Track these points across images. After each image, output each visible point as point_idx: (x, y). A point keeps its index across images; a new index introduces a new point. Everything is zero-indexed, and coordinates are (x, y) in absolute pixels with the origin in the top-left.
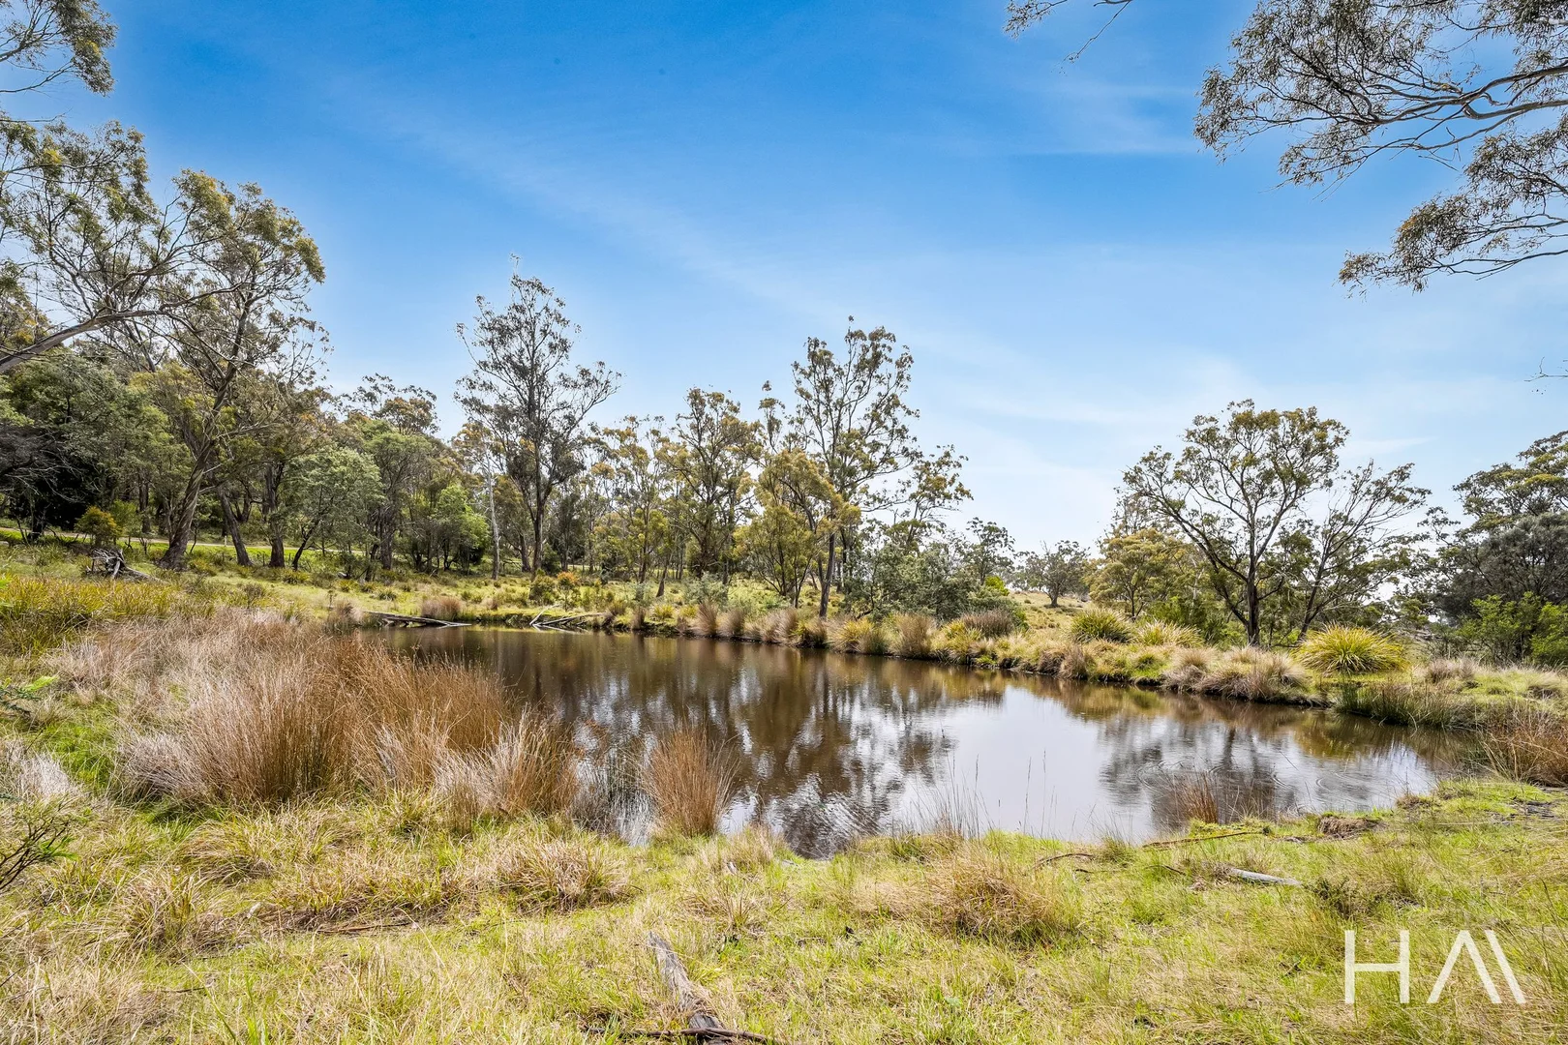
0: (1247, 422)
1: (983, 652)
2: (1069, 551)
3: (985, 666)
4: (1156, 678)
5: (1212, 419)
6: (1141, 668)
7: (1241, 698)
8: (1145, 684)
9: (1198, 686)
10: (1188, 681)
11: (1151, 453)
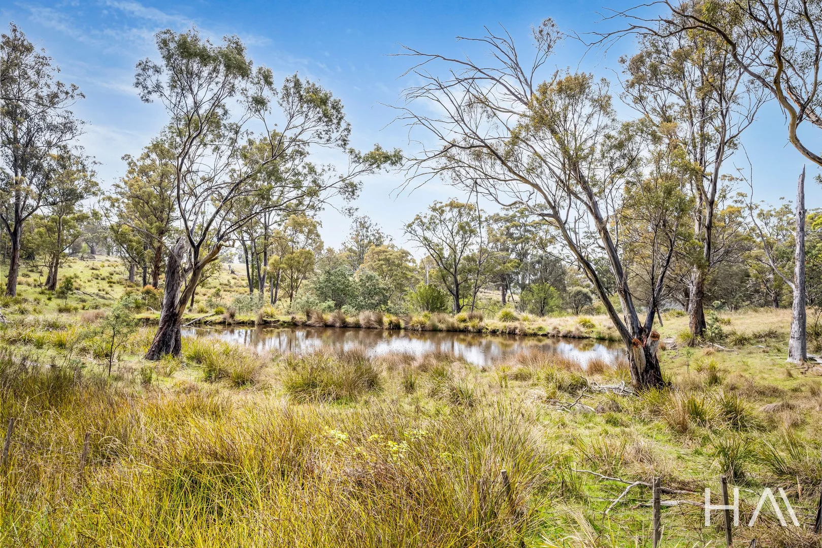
0: (452, 205)
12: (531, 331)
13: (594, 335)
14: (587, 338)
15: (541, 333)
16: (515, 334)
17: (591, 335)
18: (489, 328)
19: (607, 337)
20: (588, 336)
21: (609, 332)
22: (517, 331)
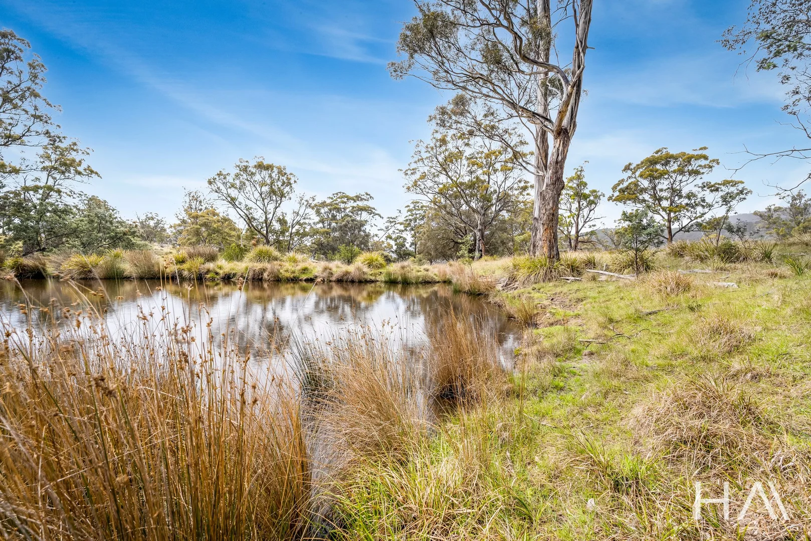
0: (261, 166)
1: (208, 271)
2: (153, 219)
3: (213, 280)
4: (312, 277)
5: (247, 162)
6: (304, 273)
7: (353, 282)
8: (307, 280)
9: (334, 279)
10: (329, 277)
11: (220, 172)
12: (288, 275)
13: (382, 278)
14: (372, 282)
15: (304, 277)
16: (261, 280)
17: (378, 278)
18: (221, 272)
19: (400, 279)
20: (373, 278)
21: (402, 271)
22: (265, 275)
